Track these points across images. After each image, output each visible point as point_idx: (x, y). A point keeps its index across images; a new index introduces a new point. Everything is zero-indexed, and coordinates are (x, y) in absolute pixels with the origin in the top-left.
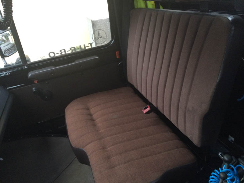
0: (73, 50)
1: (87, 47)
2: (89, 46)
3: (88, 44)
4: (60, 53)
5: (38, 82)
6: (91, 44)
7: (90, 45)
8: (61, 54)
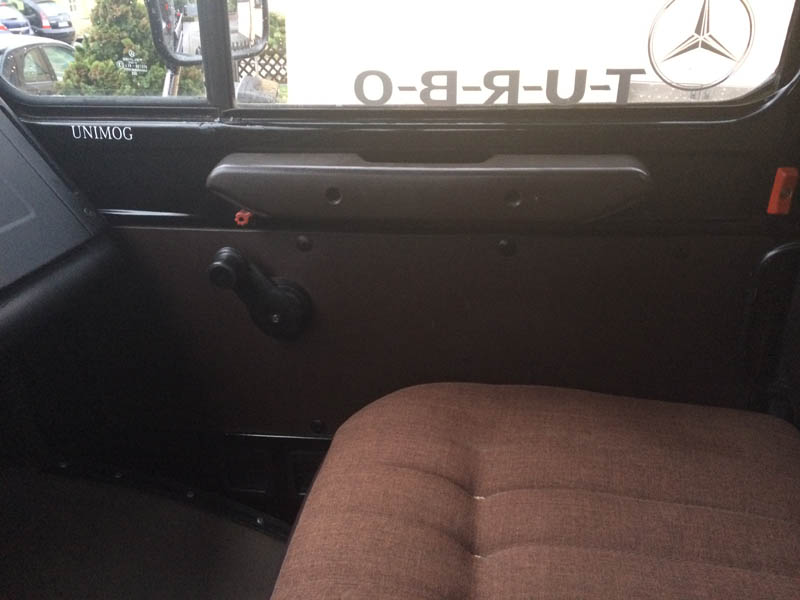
0: (499, 91)
1: (594, 88)
2: (607, 88)
3: (610, 72)
4: (421, 87)
5: (254, 222)
6: (625, 75)
7: (614, 81)
8: (425, 95)
